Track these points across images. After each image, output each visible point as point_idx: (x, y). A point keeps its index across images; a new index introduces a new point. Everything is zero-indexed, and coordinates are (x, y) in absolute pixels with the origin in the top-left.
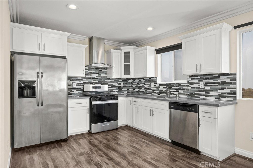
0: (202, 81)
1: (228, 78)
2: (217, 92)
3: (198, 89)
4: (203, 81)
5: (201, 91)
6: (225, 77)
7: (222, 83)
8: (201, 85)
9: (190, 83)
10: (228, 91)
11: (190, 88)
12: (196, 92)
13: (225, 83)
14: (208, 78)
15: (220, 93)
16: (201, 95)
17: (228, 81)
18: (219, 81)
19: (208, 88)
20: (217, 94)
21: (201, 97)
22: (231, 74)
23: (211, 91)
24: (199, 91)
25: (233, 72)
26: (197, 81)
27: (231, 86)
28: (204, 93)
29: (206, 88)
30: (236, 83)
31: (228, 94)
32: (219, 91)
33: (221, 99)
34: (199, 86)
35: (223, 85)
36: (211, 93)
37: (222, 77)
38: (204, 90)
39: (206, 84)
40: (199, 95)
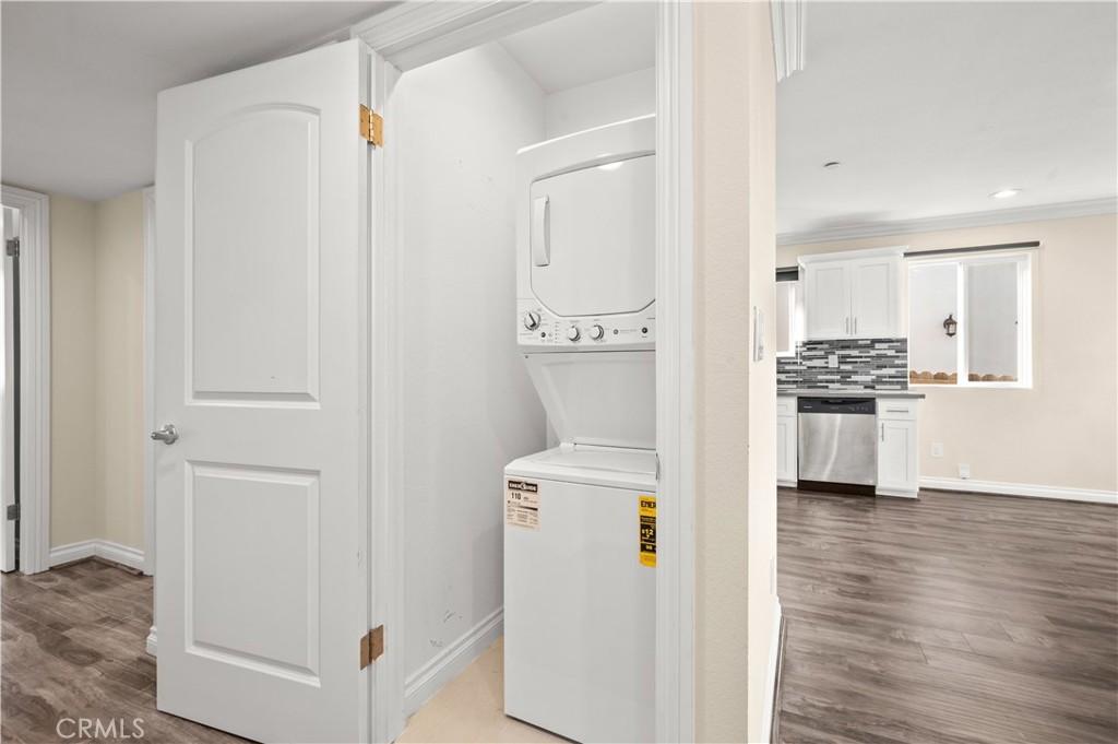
0: (834, 353)
1: (890, 348)
2: (868, 374)
3: (824, 370)
4: (837, 352)
5: (832, 373)
6: (886, 346)
7: (879, 357)
8: (833, 361)
9: (804, 358)
10: (892, 371)
11: (805, 368)
12: (820, 377)
13: (886, 356)
14: (848, 347)
15: (874, 377)
16: (833, 382)
17: (892, 353)
18: (873, 353)
19: (848, 367)
20: (868, 379)
21: (831, 385)
22: (897, 341)
23: (856, 373)
24: (827, 373)
25: (902, 336)
26: (822, 353)
27: (897, 362)
28: (839, 377)
29: (843, 367)
30: (906, 357)
31: (890, 377)
32: (872, 372)
33: (877, 387)
34: (827, 363)
35: (881, 362)
36: (854, 378)
37: (877, 346)
38: (839, 372)
39: (843, 360)
40: (827, 382)
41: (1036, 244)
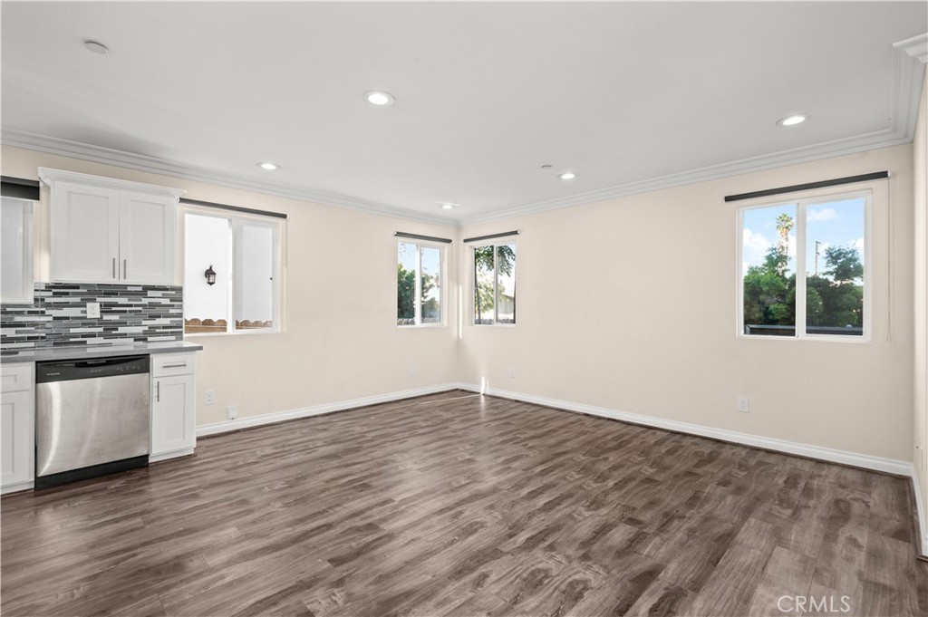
0: (94, 301)
1: (164, 297)
2: (139, 325)
3: (80, 321)
4: (98, 299)
5: (91, 325)
6: (160, 293)
7: (152, 305)
8: (93, 310)
9: (49, 305)
10: (166, 321)
11: (51, 319)
12: (72, 331)
13: (159, 305)
14: (115, 294)
15: (146, 328)
16: (93, 335)
17: (166, 301)
18: (145, 301)
19: (115, 318)
20: (139, 330)
21: (90, 341)
22: (172, 289)
23: (124, 324)
24: (84, 325)
25: (177, 284)
26: (78, 300)
27: (172, 311)
28: (101, 330)
29: (106, 317)
30: (182, 306)
31: (164, 328)
32: (144, 323)
33: (149, 339)
34: (85, 312)
35: (154, 311)
36: (121, 330)
37: (150, 293)
38: (100, 322)
39: (106, 308)
40: (83, 336)
41: (284, 216)
